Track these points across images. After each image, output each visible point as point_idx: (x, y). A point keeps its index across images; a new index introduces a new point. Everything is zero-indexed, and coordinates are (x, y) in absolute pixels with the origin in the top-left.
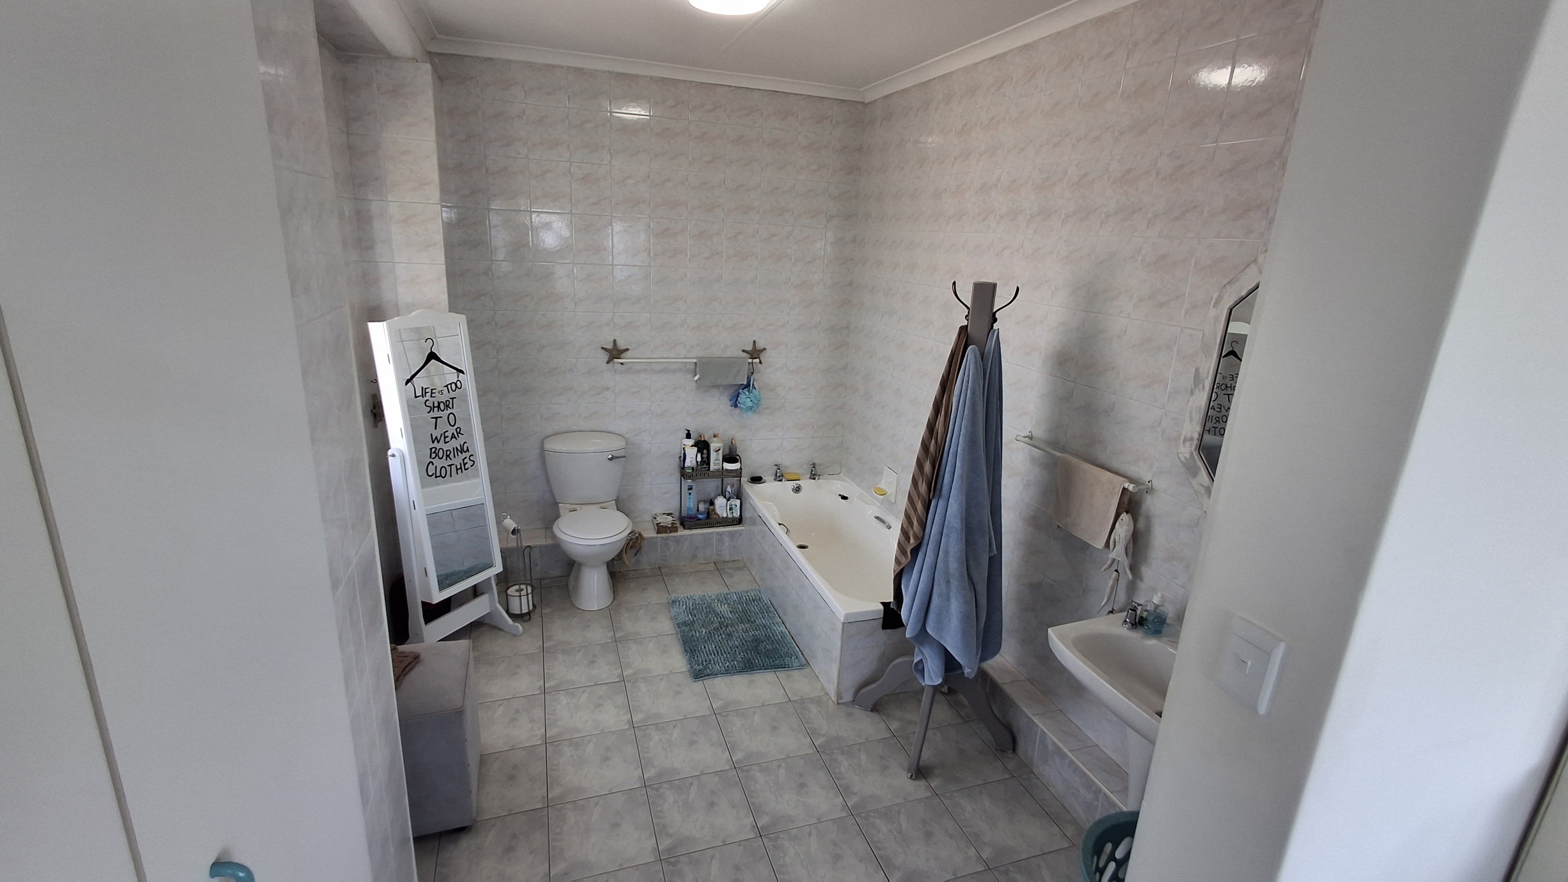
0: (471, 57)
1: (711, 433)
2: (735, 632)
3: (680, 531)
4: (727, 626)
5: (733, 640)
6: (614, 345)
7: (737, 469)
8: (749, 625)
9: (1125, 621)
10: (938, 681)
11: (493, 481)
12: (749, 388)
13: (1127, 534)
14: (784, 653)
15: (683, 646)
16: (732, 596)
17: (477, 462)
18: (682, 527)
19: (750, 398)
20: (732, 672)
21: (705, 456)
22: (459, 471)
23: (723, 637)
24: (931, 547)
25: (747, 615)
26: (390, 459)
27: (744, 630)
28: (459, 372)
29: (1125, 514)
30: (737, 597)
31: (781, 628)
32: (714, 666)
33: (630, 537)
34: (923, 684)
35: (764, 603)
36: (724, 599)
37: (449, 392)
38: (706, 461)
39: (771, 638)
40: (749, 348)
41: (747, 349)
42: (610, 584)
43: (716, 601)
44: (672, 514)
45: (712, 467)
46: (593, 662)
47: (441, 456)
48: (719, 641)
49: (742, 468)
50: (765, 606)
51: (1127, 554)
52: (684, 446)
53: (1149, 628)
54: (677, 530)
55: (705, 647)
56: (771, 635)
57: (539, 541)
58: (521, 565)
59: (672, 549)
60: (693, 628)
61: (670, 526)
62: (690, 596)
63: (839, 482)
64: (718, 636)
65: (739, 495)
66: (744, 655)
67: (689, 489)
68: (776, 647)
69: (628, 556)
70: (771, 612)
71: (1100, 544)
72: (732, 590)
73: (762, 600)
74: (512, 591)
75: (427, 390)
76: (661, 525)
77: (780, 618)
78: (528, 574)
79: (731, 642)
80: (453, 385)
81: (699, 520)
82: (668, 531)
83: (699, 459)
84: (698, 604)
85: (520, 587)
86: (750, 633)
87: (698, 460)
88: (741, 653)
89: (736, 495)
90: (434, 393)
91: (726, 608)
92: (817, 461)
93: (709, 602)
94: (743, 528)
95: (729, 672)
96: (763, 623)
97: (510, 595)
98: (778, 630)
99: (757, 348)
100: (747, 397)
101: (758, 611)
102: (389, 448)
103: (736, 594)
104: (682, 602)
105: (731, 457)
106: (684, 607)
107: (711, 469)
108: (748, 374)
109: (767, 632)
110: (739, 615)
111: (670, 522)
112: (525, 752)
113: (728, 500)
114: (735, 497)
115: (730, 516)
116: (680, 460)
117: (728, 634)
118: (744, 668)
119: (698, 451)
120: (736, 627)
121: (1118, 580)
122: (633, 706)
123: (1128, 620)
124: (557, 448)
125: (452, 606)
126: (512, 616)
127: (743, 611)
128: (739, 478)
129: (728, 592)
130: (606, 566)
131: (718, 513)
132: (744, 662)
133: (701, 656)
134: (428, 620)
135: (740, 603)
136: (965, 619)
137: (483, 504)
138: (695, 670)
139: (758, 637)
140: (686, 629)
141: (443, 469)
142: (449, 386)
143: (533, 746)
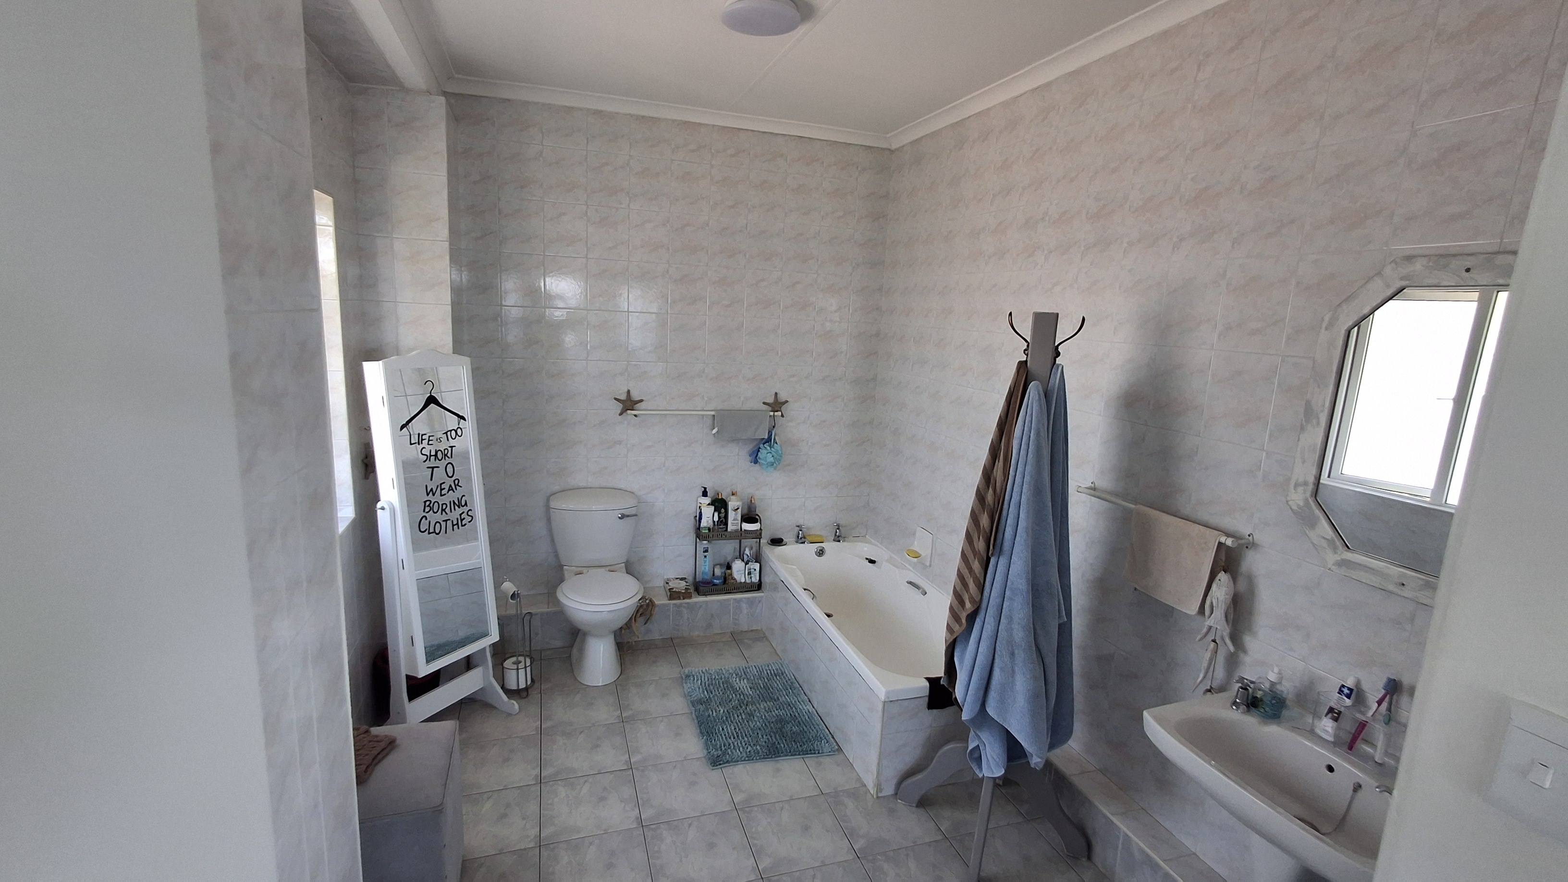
0: (487, 97)
1: (729, 490)
2: (757, 711)
3: (696, 597)
4: (747, 705)
5: (755, 721)
6: (627, 396)
7: (757, 530)
8: (772, 703)
9: (1235, 703)
10: (1000, 772)
11: (493, 541)
12: (770, 442)
13: (1227, 597)
14: (812, 736)
15: (698, 728)
16: (751, 670)
17: (476, 517)
18: (696, 593)
19: (771, 453)
20: (755, 758)
21: (723, 515)
22: (456, 527)
23: (744, 717)
24: (992, 611)
25: (769, 691)
26: (379, 512)
27: (767, 709)
28: (461, 419)
29: (1224, 573)
30: (757, 671)
31: (808, 707)
32: (734, 751)
33: (640, 603)
34: (981, 776)
35: (787, 679)
36: (743, 674)
37: (448, 440)
38: (723, 521)
39: (797, 719)
40: (771, 400)
41: (768, 402)
42: (617, 655)
43: (734, 675)
44: (685, 579)
45: (730, 528)
46: (597, 746)
47: (435, 511)
48: (739, 721)
49: (762, 528)
50: (789, 682)
51: (1227, 620)
52: (700, 505)
53: (1266, 711)
54: (691, 597)
55: (723, 729)
56: (797, 715)
57: (540, 608)
58: (520, 636)
59: (686, 617)
60: (709, 707)
61: (683, 591)
62: (706, 670)
63: (867, 545)
64: (738, 716)
65: (758, 558)
66: (768, 739)
67: (704, 552)
68: (803, 729)
69: (637, 625)
70: (795, 689)
71: (1192, 609)
72: (751, 663)
73: (785, 675)
74: (508, 663)
75: (424, 437)
76: (674, 590)
77: (806, 695)
78: (527, 643)
79: (752, 723)
80: (453, 432)
81: (715, 585)
82: (682, 598)
83: (716, 519)
84: (714, 679)
85: (517, 659)
86: (773, 713)
87: (714, 520)
88: (764, 736)
89: (755, 558)
90: (432, 440)
91: (745, 684)
92: (842, 522)
93: (727, 676)
94: (762, 594)
95: (751, 758)
96: (787, 701)
97: (506, 668)
98: (804, 709)
99: (779, 400)
100: (768, 451)
101: (781, 687)
102: (379, 501)
103: (755, 667)
104: (697, 676)
105: (750, 517)
106: (700, 682)
107: (729, 530)
108: (769, 428)
109: (793, 712)
110: (760, 692)
111: (683, 587)
112: (515, 857)
113: (747, 564)
114: (754, 561)
115: (748, 581)
116: (696, 520)
117: (748, 714)
118: (768, 754)
119: (715, 510)
120: (758, 705)
121: (1216, 652)
122: (642, 799)
123: (1238, 700)
124: (564, 506)
125: (441, 679)
126: (509, 693)
127: (764, 687)
128: (758, 540)
129: (747, 666)
130: (613, 636)
131: (736, 578)
132: (768, 746)
133: (719, 740)
134: (412, 695)
135: (760, 677)
136: (1034, 697)
137: (481, 567)
138: (712, 756)
139: (783, 717)
140: (702, 708)
141: (438, 525)
142: (449, 433)
143: (525, 849)
